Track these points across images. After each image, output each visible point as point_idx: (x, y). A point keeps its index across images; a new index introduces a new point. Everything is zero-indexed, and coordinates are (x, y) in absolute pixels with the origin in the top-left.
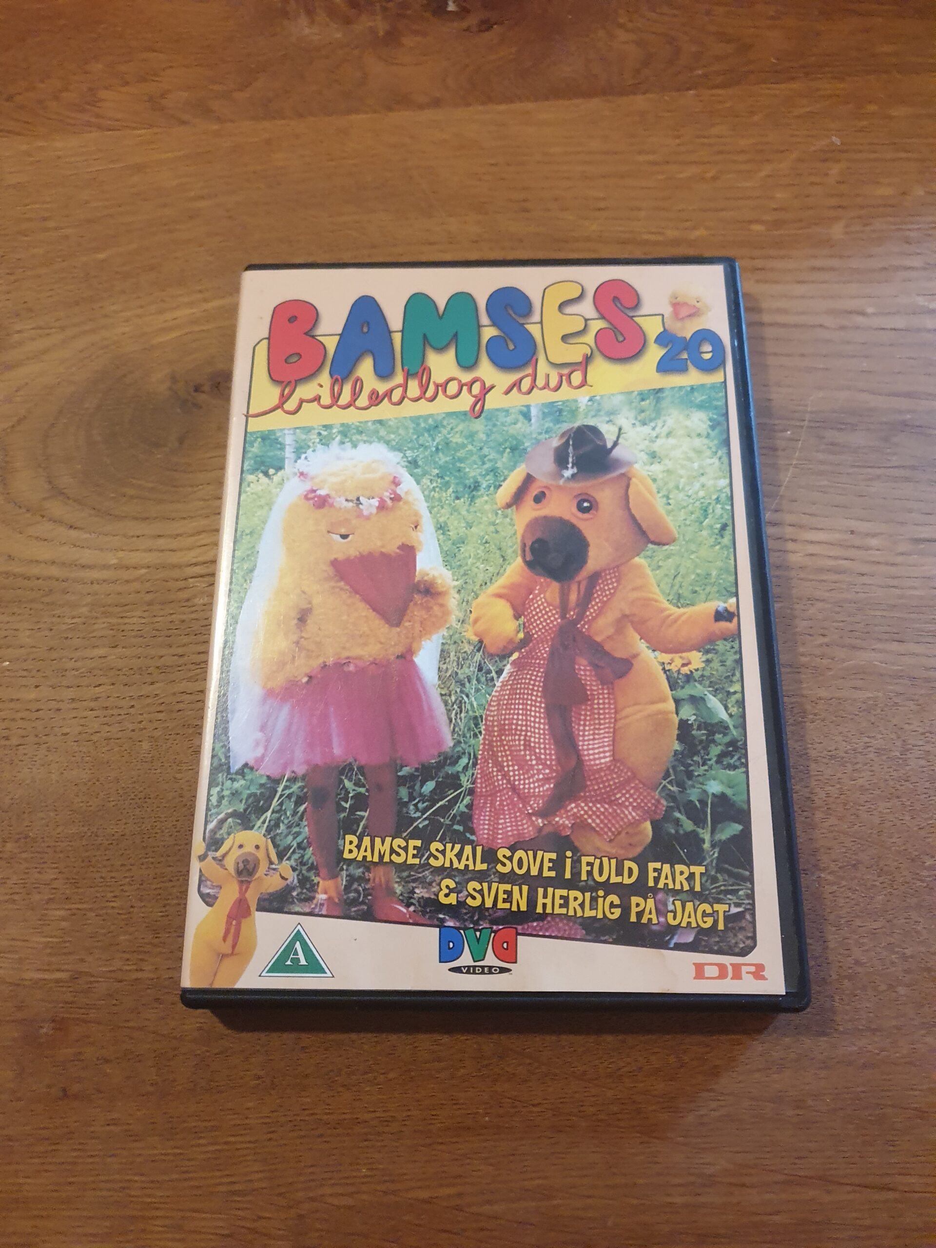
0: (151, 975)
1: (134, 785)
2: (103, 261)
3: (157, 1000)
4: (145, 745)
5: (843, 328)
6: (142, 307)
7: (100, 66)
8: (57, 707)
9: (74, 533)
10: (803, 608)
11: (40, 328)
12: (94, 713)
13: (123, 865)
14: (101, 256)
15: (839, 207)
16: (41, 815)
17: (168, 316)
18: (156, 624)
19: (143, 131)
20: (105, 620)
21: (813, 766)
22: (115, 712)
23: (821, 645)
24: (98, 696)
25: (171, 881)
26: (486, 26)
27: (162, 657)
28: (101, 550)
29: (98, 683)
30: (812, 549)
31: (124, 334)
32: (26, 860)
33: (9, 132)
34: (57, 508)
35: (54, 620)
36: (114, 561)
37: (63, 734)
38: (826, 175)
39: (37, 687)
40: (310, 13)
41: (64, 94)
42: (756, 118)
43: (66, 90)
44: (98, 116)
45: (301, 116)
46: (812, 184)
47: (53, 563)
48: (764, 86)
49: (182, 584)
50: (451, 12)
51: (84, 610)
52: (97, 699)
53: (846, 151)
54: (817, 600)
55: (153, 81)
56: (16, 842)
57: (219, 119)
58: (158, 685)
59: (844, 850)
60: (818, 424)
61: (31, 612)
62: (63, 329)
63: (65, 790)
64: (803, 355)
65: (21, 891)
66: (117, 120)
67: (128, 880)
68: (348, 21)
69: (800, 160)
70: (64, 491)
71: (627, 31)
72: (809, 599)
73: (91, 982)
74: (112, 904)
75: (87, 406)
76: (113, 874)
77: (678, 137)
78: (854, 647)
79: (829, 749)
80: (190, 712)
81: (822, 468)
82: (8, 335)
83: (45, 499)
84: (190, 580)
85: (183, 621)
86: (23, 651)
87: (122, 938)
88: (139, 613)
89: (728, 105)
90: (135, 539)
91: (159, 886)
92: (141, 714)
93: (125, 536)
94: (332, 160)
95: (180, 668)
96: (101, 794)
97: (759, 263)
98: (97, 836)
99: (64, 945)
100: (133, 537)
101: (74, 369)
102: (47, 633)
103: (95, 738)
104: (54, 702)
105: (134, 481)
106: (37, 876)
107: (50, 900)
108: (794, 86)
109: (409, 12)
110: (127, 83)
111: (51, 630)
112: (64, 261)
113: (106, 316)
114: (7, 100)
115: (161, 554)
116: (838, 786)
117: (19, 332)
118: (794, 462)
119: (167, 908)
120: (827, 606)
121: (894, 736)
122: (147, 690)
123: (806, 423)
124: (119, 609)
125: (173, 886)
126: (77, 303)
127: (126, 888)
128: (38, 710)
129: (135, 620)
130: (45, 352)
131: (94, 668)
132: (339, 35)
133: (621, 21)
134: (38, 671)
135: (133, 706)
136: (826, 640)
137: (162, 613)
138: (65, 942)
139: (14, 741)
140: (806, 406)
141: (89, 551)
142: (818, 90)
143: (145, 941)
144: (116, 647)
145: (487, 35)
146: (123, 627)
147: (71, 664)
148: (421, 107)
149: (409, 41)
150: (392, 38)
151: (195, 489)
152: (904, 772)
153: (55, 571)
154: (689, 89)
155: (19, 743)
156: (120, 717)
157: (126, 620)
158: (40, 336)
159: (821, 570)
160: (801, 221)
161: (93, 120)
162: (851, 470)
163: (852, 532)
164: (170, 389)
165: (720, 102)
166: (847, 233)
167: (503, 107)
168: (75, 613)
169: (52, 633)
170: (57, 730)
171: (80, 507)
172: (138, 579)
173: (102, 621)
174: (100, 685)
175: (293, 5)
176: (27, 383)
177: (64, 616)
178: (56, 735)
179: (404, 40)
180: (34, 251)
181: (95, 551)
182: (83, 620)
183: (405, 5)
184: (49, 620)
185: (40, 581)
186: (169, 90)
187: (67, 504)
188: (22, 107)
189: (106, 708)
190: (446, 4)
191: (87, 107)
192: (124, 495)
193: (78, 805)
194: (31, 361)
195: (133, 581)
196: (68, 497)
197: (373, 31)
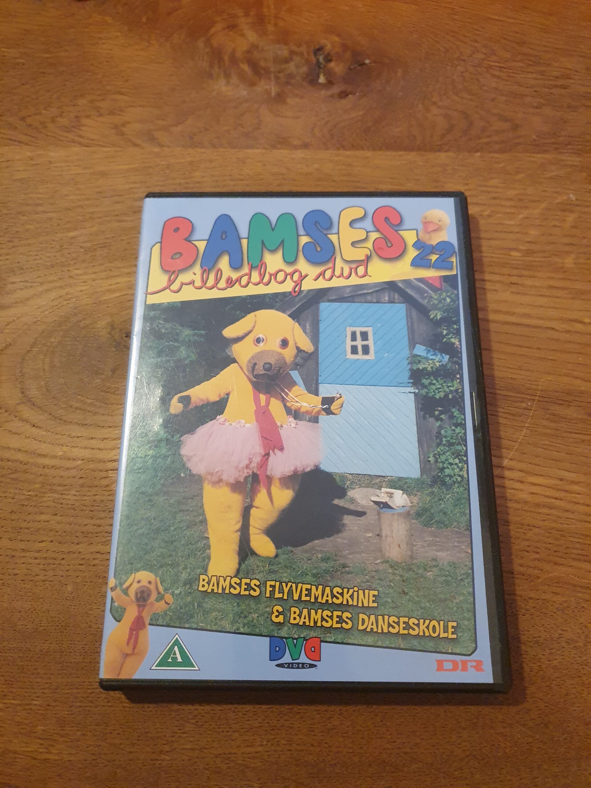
1: (59, 616)
2: (73, 238)
3: (59, 775)
4: (69, 588)
5: (567, 332)
6: (95, 273)
7: (85, 102)
8: (13, 554)
9: (35, 430)
10: (526, 531)
11: (26, 281)
12: (37, 561)
14: (72, 234)
15: (572, 244)
17: (113, 281)
18: (84, 502)
19: (108, 149)
20: (51, 495)
21: (523, 647)
22: (51, 561)
23: (535, 559)
24: (40, 549)
25: (77, 689)
26: (343, 95)
27: (86, 525)
28: (53, 444)
29: (42, 540)
30: (534, 489)
31: (82, 291)
33: (20, 142)
34: (27, 412)
35: (17, 491)
36: (60, 453)
37: (14, 575)
38: (564, 220)
40: (227, 76)
41: (59, 119)
42: (520, 176)
43: (61, 116)
44: (80, 136)
45: (214, 147)
46: (555, 226)
47: (20, 450)
48: (526, 154)
49: (103, 474)
50: (321, 83)
51: (37, 486)
52: (39, 551)
53: (578, 205)
54: (534, 526)
55: (119, 115)
57: (161, 146)
58: (81, 545)
59: (539, 712)
60: (546, 399)
62: (42, 284)
63: (12, 615)
64: (539, 349)
67: (48, 685)
68: (252, 84)
69: (547, 209)
70: (32, 400)
71: (439, 107)
72: (529, 525)
75: (52, 340)
77: (467, 184)
78: (556, 564)
79: (535, 636)
80: (101, 567)
81: (545, 431)
82: (4, 284)
83: (18, 404)
84: (111, 472)
85: (102, 501)
88: (73, 492)
89: (501, 165)
90: (76, 439)
91: (68, 691)
92: (69, 565)
93: (69, 436)
94: (232, 180)
95: (97, 535)
96: (36, 620)
97: (514, 279)
100: (74, 437)
101: (47, 312)
102: (10, 500)
103: (37, 578)
104: (9, 550)
105: (79, 397)
108: (548, 156)
109: (293, 81)
110: (101, 115)
111: (13, 498)
112: (46, 235)
113: (71, 277)
114: (21, 120)
115: (93, 451)
116: (539, 664)
117: (12, 283)
118: (527, 425)
120: (541, 531)
121: (580, 631)
122: (75, 548)
123: (537, 398)
124: (61, 488)
126: (52, 266)
127: (46, 691)
129: (69, 497)
130: (28, 299)
131: (40, 529)
132: (245, 93)
133: (434, 100)
135: (63, 559)
136: (538, 556)
137: (89, 494)
140: (539, 385)
141: (44, 445)
142: (563, 160)
144: (56, 514)
145: (344, 101)
146: (61, 501)
147: (24, 525)
148: (296, 147)
149: (291, 101)
150: (280, 98)
151: (120, 407)
152: (585, 658)
153: (20, 456)
154: (477, 151)
156: (54, 566)
157: (65, 497)
158: (26, 287)
159: (538, 505)
160: (544, 252)
161: (76, 138)
162: (564, 435)
163: (561, 480)
164: (109, 333)
165: (498, 163)
166: (575, 263)
167: (349, 153)
168: (31, 488)
169: (14, 501)
170: (10, 571)
171: (41, 412)
172: (75, 468)
173: (48, 495)
174: (43, 541)
175: (216, 69)
176: (14, 320)
177: (23, 489)
178: (10, 575)
179: (289, 101)
180: (28, 227)
181: (48, 445)
182: (36, 493)
183: (291, 76)
184: (12, 490)
185: (10, 463)
186: (128, 123)
187: (32, 409)
188: (30, 126)
189: (45, 558)
190: (318, 77)
191: (73, 129)
192: (71, 407)
193: (19, 627)
194: (18, 305)
195: (72, 469)
196: (34, 405)
197: (268, 92)
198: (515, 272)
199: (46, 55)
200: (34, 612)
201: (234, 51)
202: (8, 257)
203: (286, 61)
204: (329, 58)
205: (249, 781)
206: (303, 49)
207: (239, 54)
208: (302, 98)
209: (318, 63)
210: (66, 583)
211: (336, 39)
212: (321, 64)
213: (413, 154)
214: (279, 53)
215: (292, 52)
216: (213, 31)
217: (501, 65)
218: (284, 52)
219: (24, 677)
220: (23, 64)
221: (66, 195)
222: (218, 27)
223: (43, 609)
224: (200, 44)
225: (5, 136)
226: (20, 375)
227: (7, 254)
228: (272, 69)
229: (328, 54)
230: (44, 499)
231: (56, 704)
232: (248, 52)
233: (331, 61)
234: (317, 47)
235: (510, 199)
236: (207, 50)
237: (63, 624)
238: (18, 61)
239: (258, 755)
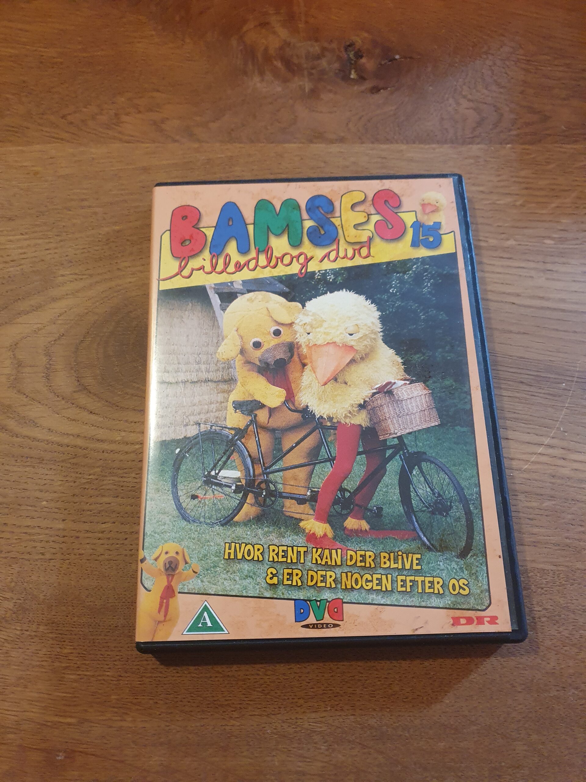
0: (130, 725)
1: (125, 593)
2: (119, 231)
3: (134, 742)
6: (143, 265)
7: (123, 99)
8: (77, 535)
9: (92, 417)
10: (569, 506)
11: (76, 274)
12: (101, 542)
13: (115, 647)
16: (64, 608)
19: (149, 145)
20: (112, 478)
22: (114, 541)
23: (580, 532)
24: (103, 530)
25: (147, 661)
26: (375, 90)
28: (111, 430)
29: (104, 521)
30: (575, 466)
31: (131, 283)
32: (52, 638)
33: (62, 139)
34: (83, 399)
35: (78, 475)
36: (119, 438)
37: (80, 554)
39: (63, 520)
40: (262, 73)
41: (99, 117)
42: (550, 167)
43: (101, 114)
45: (252, 142)
47: (78, 436)
48: (557, 145)
50: (353, 79)
51: (97, 470)
52: (103, 532)
54: (578, 501)
55: (157, 111)
56: (46, 625)
57: (200, 141)
60: (583, 380)
61: (63, 469)
62: (91, 276)
63: (80, 593)
64: (575, 332)
65: (48, 659)
66: (132, 136)
67: (118, 657)
68: (285, 81)
69: (578, 198)
70: (87, 387)
71: (469, 100)
72: (573, 500)
73: (91, 727)
74: (108, 673)
75: (105, 330)
76: (109, 653)
77: (499, 176)
82: (54, 277)
83: (74, 392)
86: (56, 495)
87: (113, 697)
89: (532, 156)
90: (133, 424)
92: (131, 545)
93: (126, 421)
94: (271, 174)
96: (103, 597)
97: (548, 266)
98: (99, 626)
99: (75, 699)
100: (132, 422)
101: (97, 304)
102: (72, 484)
103: (101, 558)
104: (75, 532)
105: (134, 385)
106: (58, 650)
107: (66, 668)
108: (577, 146)
109: (326, 77)
110: (140, 112)
111: (75, 482)
112: (93, 229)
113: (119, 269)
114: (62, 118)
117: (63, 276)
118: (567, 405)
119: (144, 678)
123: (575, 379)
124: (120, 471)
125: (148, 664)
126: (101, 259)
127: (117, 663)
128: (64, 537)
130: (78, 291)
131: (103, 511)
132: (279, 89)
133: (464, 93)
134: (65, 509)
135: (126, 539)
136: (582, 529)
138: (75, 697)
139: (48, 556)
140: (576, 367)
141: (102, 430)
143: (127, 700)
144: (117, 497)
145: (376, 96)
146: (122, 484)
147: (86, 507)
148: (332, 142)
149: (326, 96)
150: (314, 93)
153: (79, 442)
154: (507, 143)
155: (50, 558)
156: (118, 546)
157: (125, 479)
158: (76, 280)
159: (580, 481)
160: (577, 239)
161: (116, 135)
165: (528, 154)
168: (92, 472)
169: (76, 484)
170: (76, 551)
171: (97, 399)
172: (134, 452)
173: (109, 478)
174: (105, 523)
175: (250, 67)
176: (66, 311)
177: (84, 474)
178: (75, 555)
179: (322, 96)
180: (75, 221)
181: (107, 430)
182: (96, 477)
183: (323, 72)
184: (73, 475)
185: (69, 448)
186: (167, 119)
187: (89, 397)
188: (71, 123)
189: (109, 539)
190: (350, 73)
191: (114, 126)
192: (127, 393)
193: (88, 604)
194: (69, 296)
195: (130, 453)
196: (90, 392)
197: (302, 88)
198: (549, 259)
199: (84, 55)
200: (101, 590)
201: (266, 49)
202: (56, 251)
203: (318, 57)
204: (360, 54)
205: (315, 743)
206: (334, 45)
207: (272, 52)
208: (336, 93)
209: (350, 59)
210: (131, 562)
211: (366, 35)
212: (352, 60)
213: (446, 146)
214: (311, 50)
215: (324, 49)
216: (245, 29)
217: (528, 58)
218: (316, 49)
219: (96, 650)
220: (61, 63)
221: (110, 190)
222: (250, 25)
223: (109, 587)
224: (234, 42)
225: (48, 134)
226: (75, 364)
227: (56, 248)
228: (305, 66)
229: (359, 50)
230: (105, 482)
231: (127, 675)
232: (281, 48)
233: (361, 57)
234: (348, 43)
235: (542, 189)
236: (241, 48)
237: (129, 600)
238: (55, 60)
239: (323, 719)
